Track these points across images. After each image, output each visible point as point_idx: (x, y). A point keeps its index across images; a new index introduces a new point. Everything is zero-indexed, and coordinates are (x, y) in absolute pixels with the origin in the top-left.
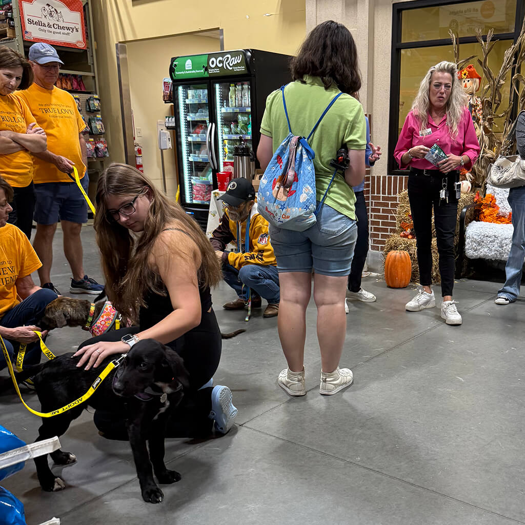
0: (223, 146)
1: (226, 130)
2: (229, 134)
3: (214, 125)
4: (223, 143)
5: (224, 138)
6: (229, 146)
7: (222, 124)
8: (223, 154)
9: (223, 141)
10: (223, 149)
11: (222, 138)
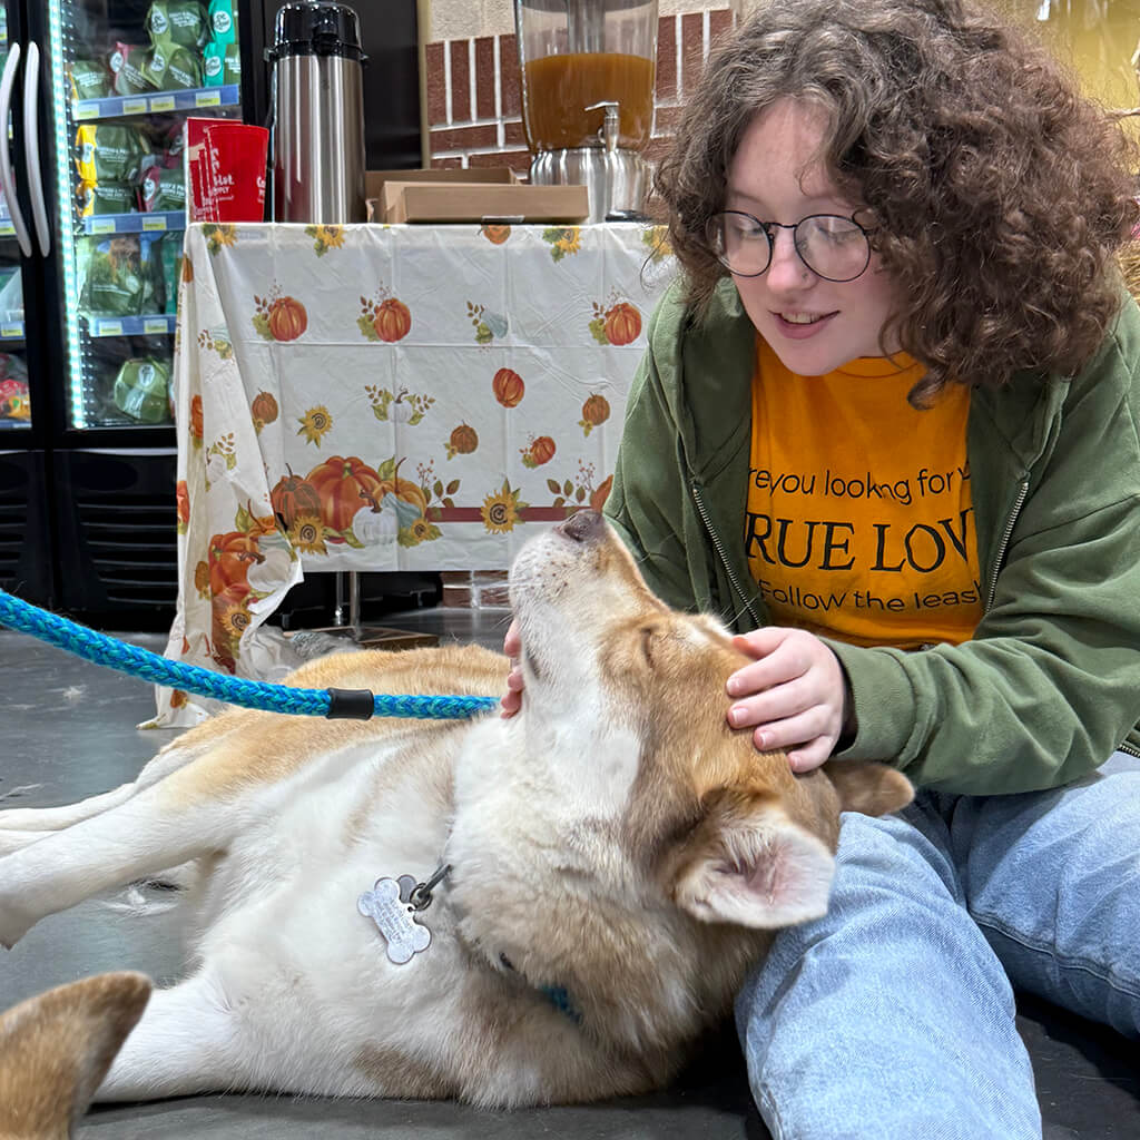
0: (71, 153)
1: (88, 79)
2: (105, 94)
3: (33, 48)
4: (71, 141)
5: (76, 117)
6: (104, 151)
7: (67, 55)
8: (73, 191)
9: (73, 129)
10: (73, 166)
11: (69, 116)
